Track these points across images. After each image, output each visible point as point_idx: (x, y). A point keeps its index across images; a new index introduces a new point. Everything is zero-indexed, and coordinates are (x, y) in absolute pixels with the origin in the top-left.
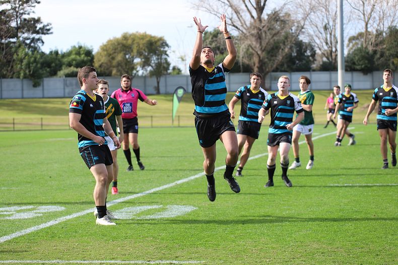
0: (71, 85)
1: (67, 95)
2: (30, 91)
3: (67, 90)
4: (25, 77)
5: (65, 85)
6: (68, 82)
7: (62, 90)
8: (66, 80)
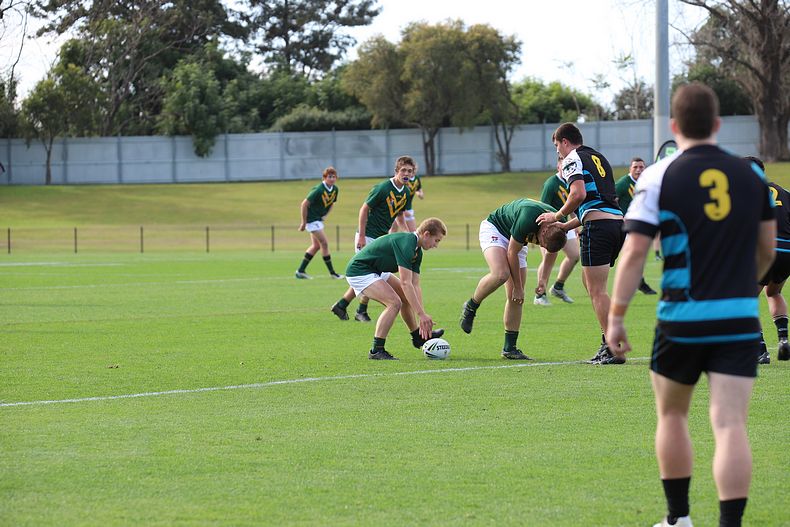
0: (300, 149)
1: (289, 175)
2: (193, 168)
3: (291, 163)
4: (175, 132)
5: (286, 150)
6: (292, 143)
7: (278, 164)
8: (288, 139)
